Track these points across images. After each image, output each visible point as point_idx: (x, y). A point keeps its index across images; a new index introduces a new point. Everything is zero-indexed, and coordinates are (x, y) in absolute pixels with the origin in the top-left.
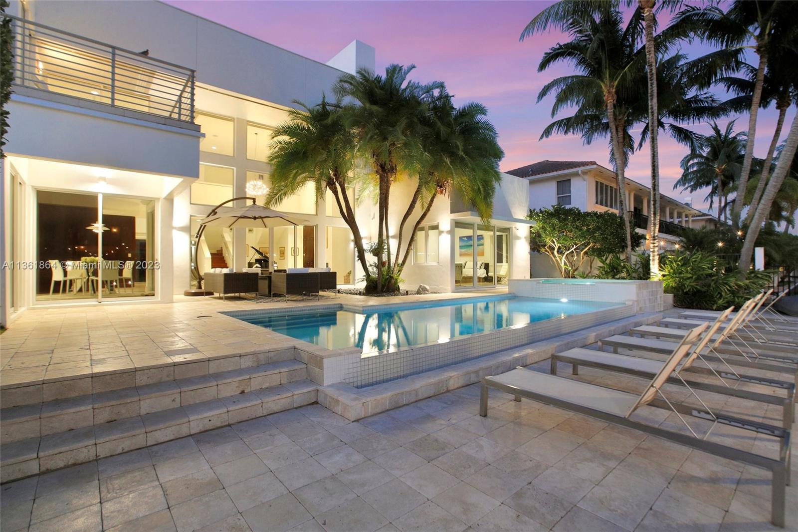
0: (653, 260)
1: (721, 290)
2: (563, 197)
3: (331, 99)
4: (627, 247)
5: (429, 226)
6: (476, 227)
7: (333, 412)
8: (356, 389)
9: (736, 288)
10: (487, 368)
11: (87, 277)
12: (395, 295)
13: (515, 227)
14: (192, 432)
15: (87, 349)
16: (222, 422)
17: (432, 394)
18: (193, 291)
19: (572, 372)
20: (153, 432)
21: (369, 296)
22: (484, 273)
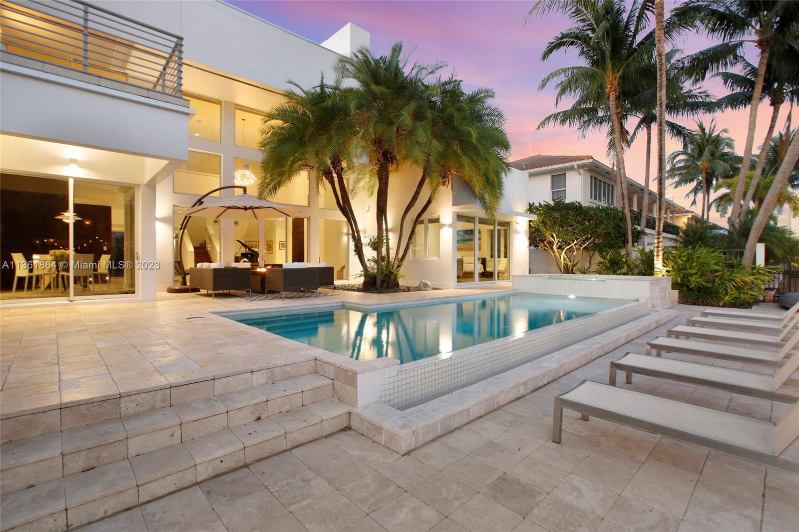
0: (658, 256)
1: (726, 286)
2: (557, 191)
3: (330, 81)
4: (628, 242)
5: (429, 220)
6: (477, 221)
7: (374, 442)
8: (399, 412)
9: (742, 285)
10: (534, 378)
11: (57, 273)
12: (396, 292)
13: (515, 221)
14: (199, 479)
15: (55, 364)
16: (237, 463)
17: (484, 413)
18: (177, 288)
19: (625, 381)
20: (147, 485)
21: (368, 292)
22: (481, 269)
